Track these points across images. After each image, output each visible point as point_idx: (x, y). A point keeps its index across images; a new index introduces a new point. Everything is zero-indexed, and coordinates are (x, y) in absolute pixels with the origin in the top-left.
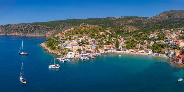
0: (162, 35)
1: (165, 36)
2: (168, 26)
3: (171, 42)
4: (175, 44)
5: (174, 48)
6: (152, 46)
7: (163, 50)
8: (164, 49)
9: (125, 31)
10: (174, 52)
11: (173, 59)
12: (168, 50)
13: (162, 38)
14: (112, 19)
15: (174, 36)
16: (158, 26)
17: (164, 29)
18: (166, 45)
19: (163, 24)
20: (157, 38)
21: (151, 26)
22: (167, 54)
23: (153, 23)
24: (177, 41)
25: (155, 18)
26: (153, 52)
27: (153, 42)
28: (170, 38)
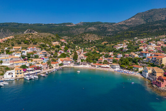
0: (134, 46)
1: (139, 48)
2: (144, 34)
3: (148, 55)
4: (155, 58)
5: (153, 65)
6: (120, 60)
7: (135, 66)
8: (137, 64)
9: (86, 41)
10: (152, 71)
11: (151, 81)
12: (143, 67)
13: (135, 50)
14: (68, 25)
15: (153, 47)
16: (128, 33)
17: (137, 38)
18: (139, 60)
19: (136, 31)
20: (127, 49)
21: (119, 34)
22: (141, 73)
23: (121, 30)
24: (157, 55)
25: (124, 24)
26: (121, 67)
27: (122, 55)
28: (147, 50)
